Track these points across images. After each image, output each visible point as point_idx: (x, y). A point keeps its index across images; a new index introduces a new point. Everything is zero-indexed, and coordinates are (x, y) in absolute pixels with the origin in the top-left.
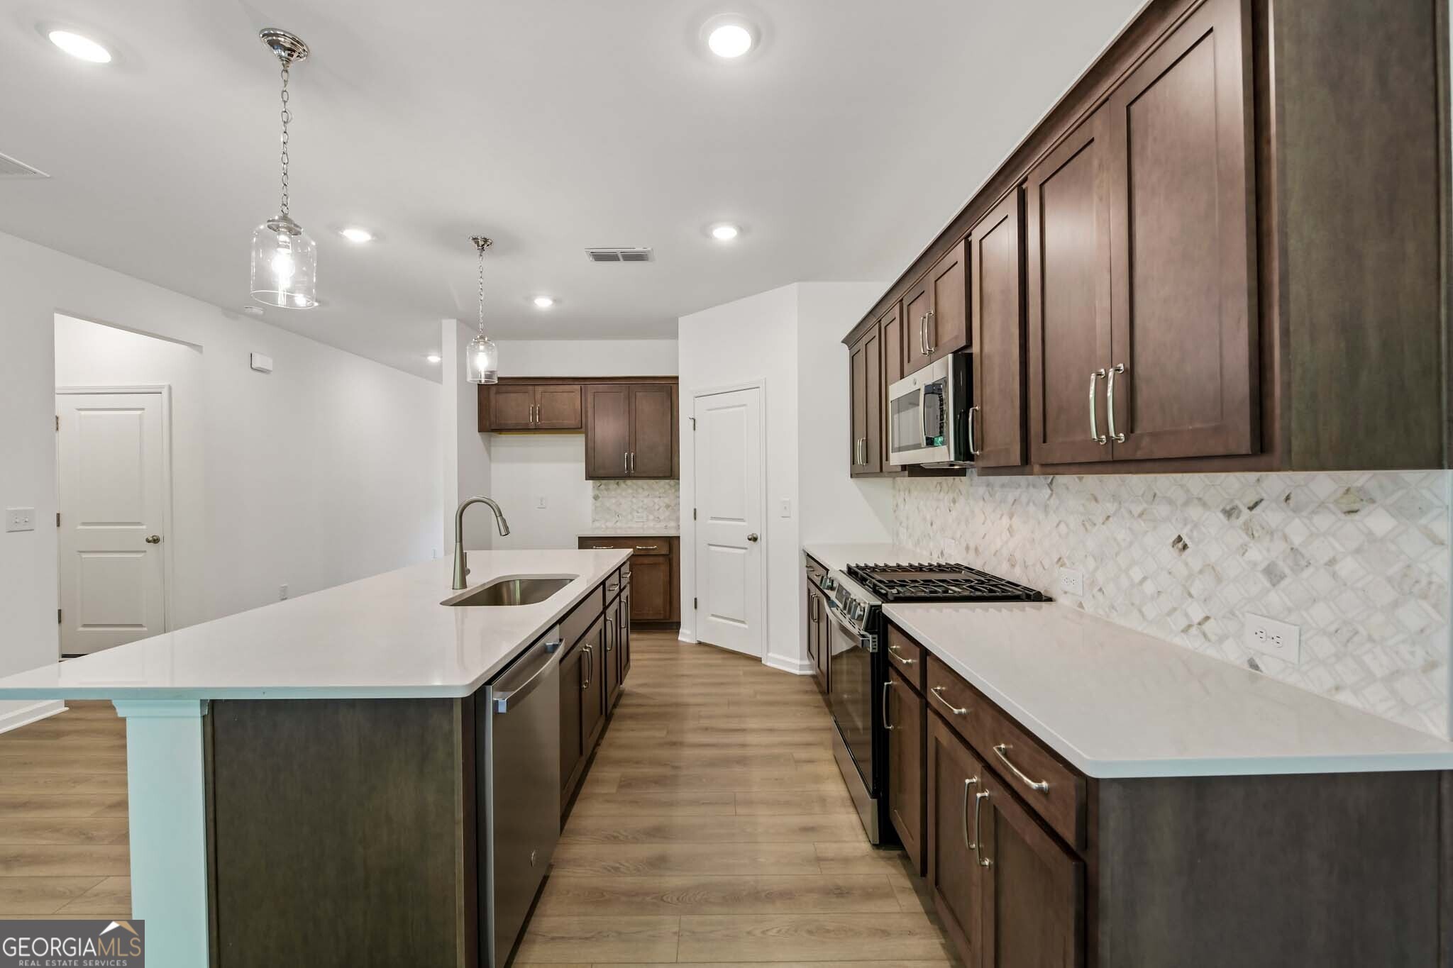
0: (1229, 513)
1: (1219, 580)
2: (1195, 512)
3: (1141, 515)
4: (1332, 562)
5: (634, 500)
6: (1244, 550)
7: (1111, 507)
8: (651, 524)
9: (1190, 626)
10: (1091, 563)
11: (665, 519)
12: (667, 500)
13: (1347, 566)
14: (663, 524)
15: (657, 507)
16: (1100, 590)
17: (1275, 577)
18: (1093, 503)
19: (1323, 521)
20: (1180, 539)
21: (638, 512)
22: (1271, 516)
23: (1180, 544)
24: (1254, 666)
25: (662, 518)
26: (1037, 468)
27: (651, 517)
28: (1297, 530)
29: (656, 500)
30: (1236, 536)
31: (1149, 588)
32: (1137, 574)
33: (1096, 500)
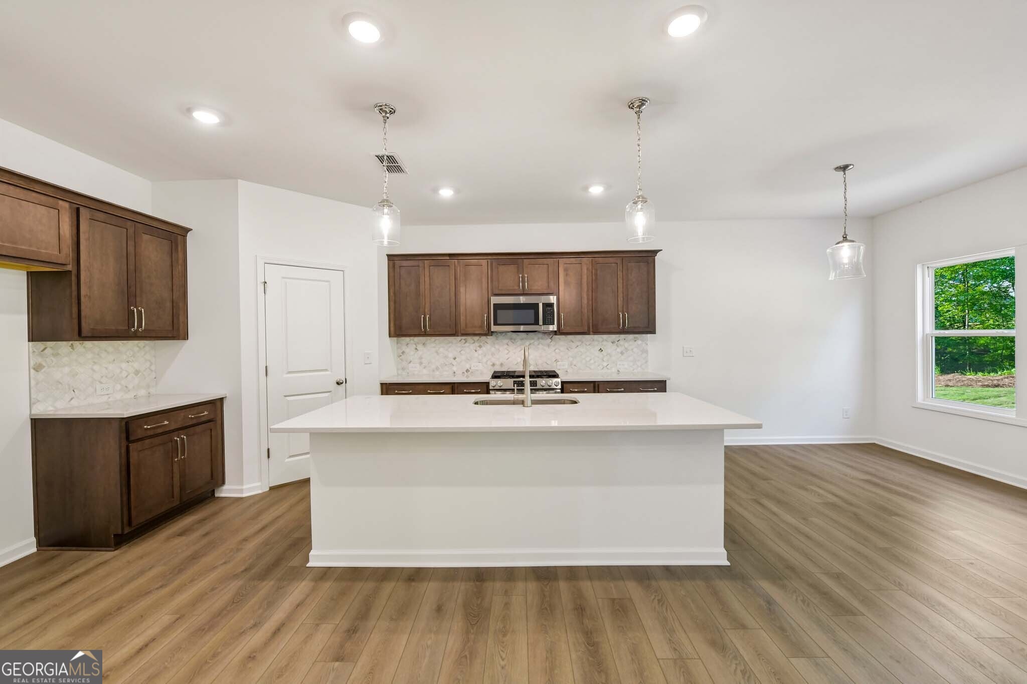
0: (613, 343)
1: (611, 356)
2: (605, 343)
3: (589, 345)
4: (632, 349)
5: (96, 367)
6: (616, 349)
7: (579, 343)
8: (118, 396)
9: (604, 368)
10: (571, 359)
11: (134, 387)
12: (136, 365)
13: (635, 350)
14: (131, 395)
15: (124, 374)
16: (575, 365)
17: (622, 353)
18: (571, 343)
19: (631, 343)
20: (601, 349)
21: (101, 383)
22: (621, 342)
23: (601, 350)
24: (619, 371)
25: (130, 387)
26: (591, 333)
27: (118, 387)
28: (626, 345)
29: (124, 365)
30: (614, 346)
31: (592, 361)
32: (588, 359)
33: (573, 342)
